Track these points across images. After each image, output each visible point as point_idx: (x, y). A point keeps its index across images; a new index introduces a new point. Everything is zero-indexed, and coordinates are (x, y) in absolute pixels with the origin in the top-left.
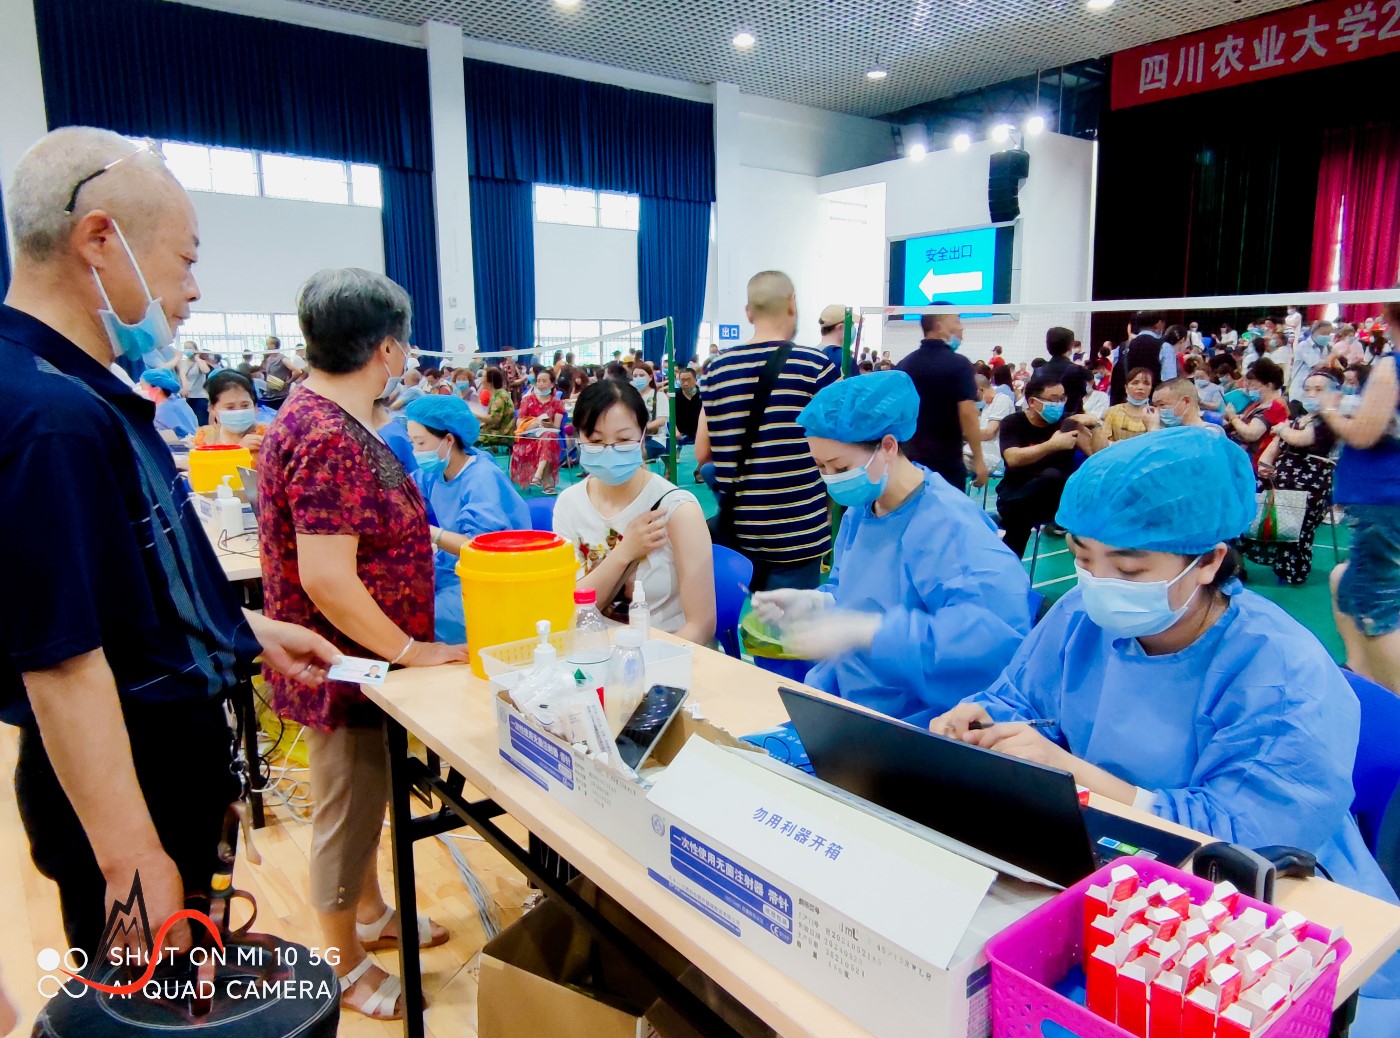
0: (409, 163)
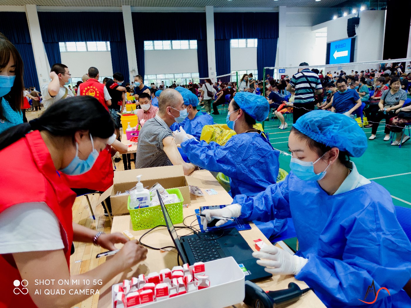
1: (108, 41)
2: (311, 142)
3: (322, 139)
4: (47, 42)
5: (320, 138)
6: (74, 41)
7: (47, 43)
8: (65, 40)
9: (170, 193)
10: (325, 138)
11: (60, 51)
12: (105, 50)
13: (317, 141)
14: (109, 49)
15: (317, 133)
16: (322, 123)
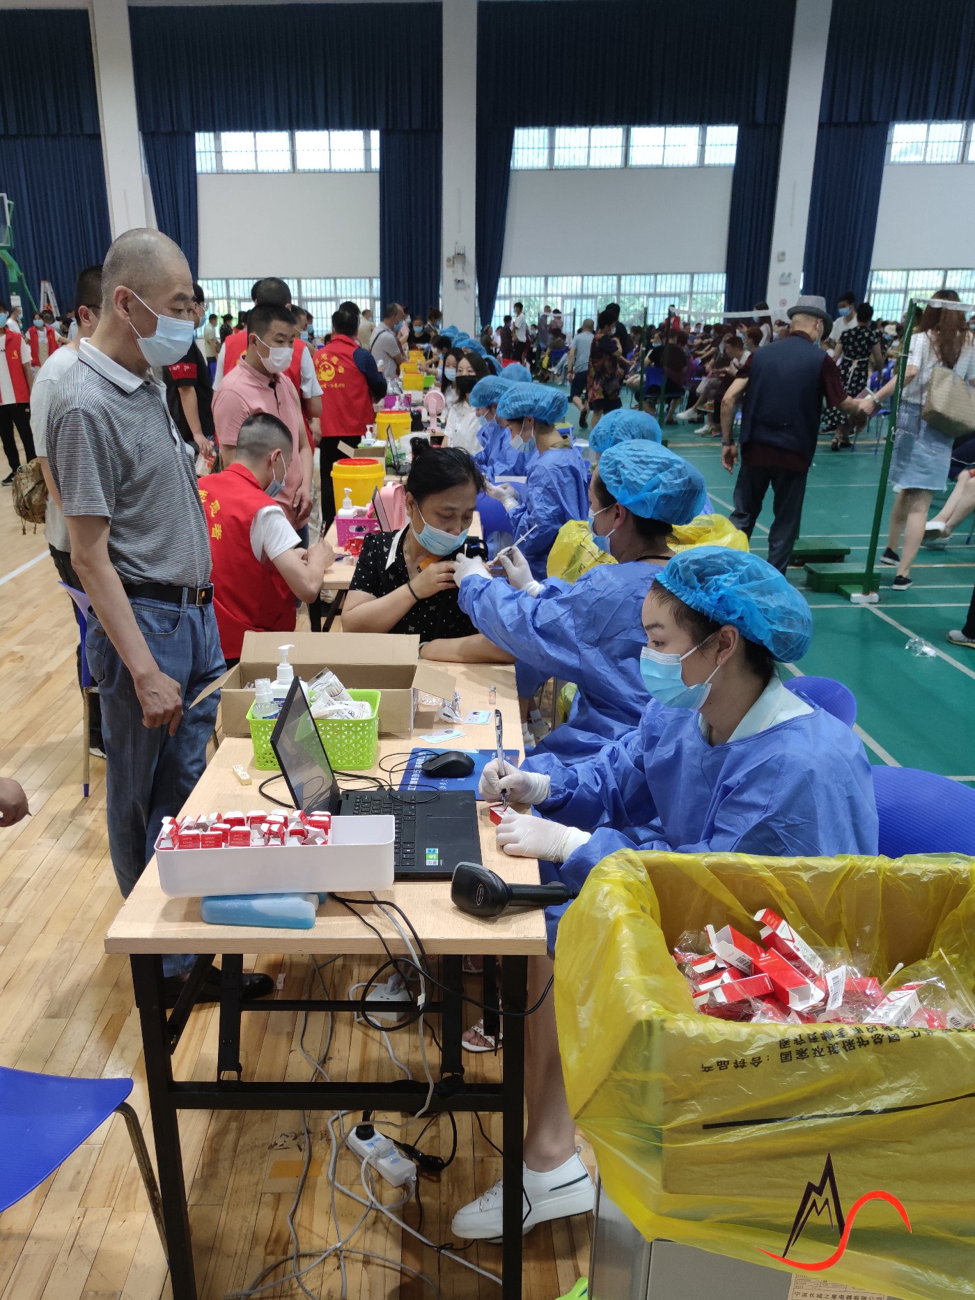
0: (760, 118)
1: (375, 128)
2: (679, 609)
3: (701, 600)
4: (153, 129)
5: (696, 598)
6: (250, 129)
7: (153, 134)
8: (217, 125)
9: (355, 698)
10: (707, 599)
11: (198, 169)
12: (359, 165)
13: (692, 607)
14: (376, 163)
15: (693, 588)
16: (706, 567)
